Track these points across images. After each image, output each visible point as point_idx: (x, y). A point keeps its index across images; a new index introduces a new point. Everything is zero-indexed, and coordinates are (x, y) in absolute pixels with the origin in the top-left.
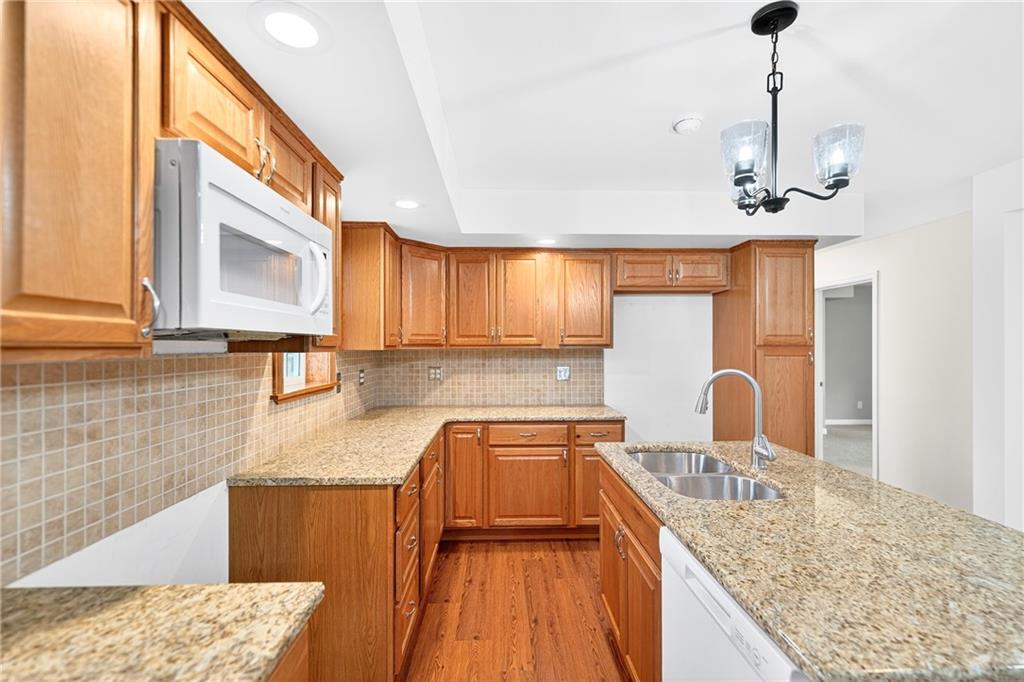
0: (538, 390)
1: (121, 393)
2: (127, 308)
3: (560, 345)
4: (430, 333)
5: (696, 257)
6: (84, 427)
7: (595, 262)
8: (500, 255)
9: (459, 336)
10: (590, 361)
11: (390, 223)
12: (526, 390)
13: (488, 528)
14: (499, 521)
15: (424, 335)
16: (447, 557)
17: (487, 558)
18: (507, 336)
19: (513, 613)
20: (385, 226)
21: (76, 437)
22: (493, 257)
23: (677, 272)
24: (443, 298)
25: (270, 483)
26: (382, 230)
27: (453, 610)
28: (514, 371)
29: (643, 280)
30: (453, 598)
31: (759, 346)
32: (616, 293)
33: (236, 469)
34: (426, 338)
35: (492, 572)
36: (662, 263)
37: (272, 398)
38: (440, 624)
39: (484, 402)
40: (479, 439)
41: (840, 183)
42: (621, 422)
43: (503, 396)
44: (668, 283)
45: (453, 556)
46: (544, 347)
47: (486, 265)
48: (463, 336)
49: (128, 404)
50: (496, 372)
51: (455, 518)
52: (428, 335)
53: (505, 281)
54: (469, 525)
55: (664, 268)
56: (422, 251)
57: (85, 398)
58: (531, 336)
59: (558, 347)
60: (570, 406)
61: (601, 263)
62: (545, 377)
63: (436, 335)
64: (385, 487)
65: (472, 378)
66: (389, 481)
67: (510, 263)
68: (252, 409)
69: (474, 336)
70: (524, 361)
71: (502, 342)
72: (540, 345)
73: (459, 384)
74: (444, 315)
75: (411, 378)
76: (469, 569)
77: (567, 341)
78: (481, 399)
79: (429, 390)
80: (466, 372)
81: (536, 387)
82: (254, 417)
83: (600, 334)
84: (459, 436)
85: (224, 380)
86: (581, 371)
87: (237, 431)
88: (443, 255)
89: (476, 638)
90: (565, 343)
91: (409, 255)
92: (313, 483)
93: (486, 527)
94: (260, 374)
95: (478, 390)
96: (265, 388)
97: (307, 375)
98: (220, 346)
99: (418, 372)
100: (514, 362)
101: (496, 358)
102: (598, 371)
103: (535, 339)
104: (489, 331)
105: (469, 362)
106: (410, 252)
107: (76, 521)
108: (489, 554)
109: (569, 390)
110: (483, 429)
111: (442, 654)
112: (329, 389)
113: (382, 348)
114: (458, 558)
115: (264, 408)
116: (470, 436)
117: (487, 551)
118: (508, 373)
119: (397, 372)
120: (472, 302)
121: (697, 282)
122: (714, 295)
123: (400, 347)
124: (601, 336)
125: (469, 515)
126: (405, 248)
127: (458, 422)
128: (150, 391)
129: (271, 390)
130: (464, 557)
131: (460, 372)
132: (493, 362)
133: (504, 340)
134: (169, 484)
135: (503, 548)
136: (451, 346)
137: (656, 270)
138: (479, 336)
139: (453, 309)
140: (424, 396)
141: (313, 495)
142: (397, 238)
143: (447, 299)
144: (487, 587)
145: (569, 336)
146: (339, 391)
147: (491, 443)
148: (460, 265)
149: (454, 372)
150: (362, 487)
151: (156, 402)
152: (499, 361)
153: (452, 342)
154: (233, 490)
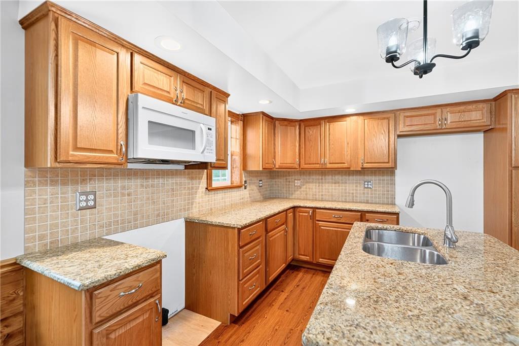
0: (352, 194)
1: (139, 182)
2: (115, 151)
3: (362, 168)
4: (290, 162)
5: (462, 108)
6: (126, 192)
7: (384, 118)
8: (327, 120)
9: (305, 164)
10: (385, 178)
11: (266, 111)
12: (346, 193)
13: (315, 263)
14: (321, 260)
15: (287, 164)
16: (293, 272)
17: (312, 277)
18: (330, 163)
19: (311, 306)
20: (264, 114)
21: (123, 195)
22: (323, 122)
23: (446, 119)
24: (298, 145)
25: (196, 221)
26: (261, 116)
27: (283, 296)
28: (338, 183)
29: (420, 126)
30: (286, 291)
31: (514, 167)
32: (399, 136)
33: (189, 215)
34: (288, 165)
35: (310, 285)
36: (434, 114)
37: (206, 188)
38: (274, 300)
39: (322, 198)
40: (310, 216)
41: (472, 44)
42: (397, 214)
43: (332, 195)
44: (438, 127)
45: (296, 273)
46: (352, 169)
47: (319, 126)
48: (307, 164)
49: (142, 186)
50: (328, 183)
51: (299, 254)
52: (289, 164)
53: (329, 134)
54: (306, 259)
55: (435, 118)
56: (286, 123)
57: (126, 183)
58: (344, 163)
59: (360, 169)
60: (371, 203)
61: (388, 119)
62: (357, 186)
63: (293, 164)
64: (234, 228)
65: (316, 186)
66: (235, 226)
67: (332, 125)
68: (196, 192)
69: (313, 164)
70: (344, 177)
71: (328, 167)
72: (349, 168)
73: (309, 189)
74: (297, 154)
75: (286, 184)
76: (300, 281)
77: (366, 165)
78: (321, 197)
79: (295, 191)
80: (312, 182)
81: (351, 192)
82: (197, 195)
83: (387, 161)
84: (301, 214)
85: (184, 180)
86: (379, 183)
87: (189, 200)
88: (297, 124)
89: (287, 311)
90: (364, 167)
91: (279, 125)
92: (210, 223)
93: (314, 262)
94: (200, 178)
95: (319, 192)
96: (203, 183)
97: (231, 181)
98: (182, 167)
99: (289, 182)
100: (338, 178)
101: (328, 175)
102: (391, 184)
103: (346, 165)
104: (321, 161)
105: (314, 177)
106: (280, 124)
107: (123, 222)
108: (314, 276)
109: (372, 194)
110: (313, 211)
111: (268, 312)
112: (239, 187)
113: (261, 169)
114: (298, 274)
115: (202, 192)
116: (307, 214)
117: (314, 274)
118: (335, 183)
119: (281, 181)
120: (312, 146)
121: (462, 124)
122: (485, 132)
123: (275, 169)
124: (388, 162)
125: (306, 254)
126: (277, 123)
127: (300, 207)
128: (150, 182)
129: (206, 185)
130: (300, 275)
131: (309, 182)
132: (327, 177)
133: (329, 166)
134: (158, 215)
135: (323, 274)
136: (302, 169)
137: (430, 119)
138: (315, 164)
139: (303, 150)
140: (292, 194)
141: (210, 228)
142: (272, 118)
143: (299, 145)
144: (305, 290)
145: (367, 163)
146: (245, 188)
147: (317, 219)
148: (306, 128)
149: (307, 182)
150: (227, 227)
151: (152, 186)
152: (330, 177)
153: (302, 167)
154: (186, 222)
